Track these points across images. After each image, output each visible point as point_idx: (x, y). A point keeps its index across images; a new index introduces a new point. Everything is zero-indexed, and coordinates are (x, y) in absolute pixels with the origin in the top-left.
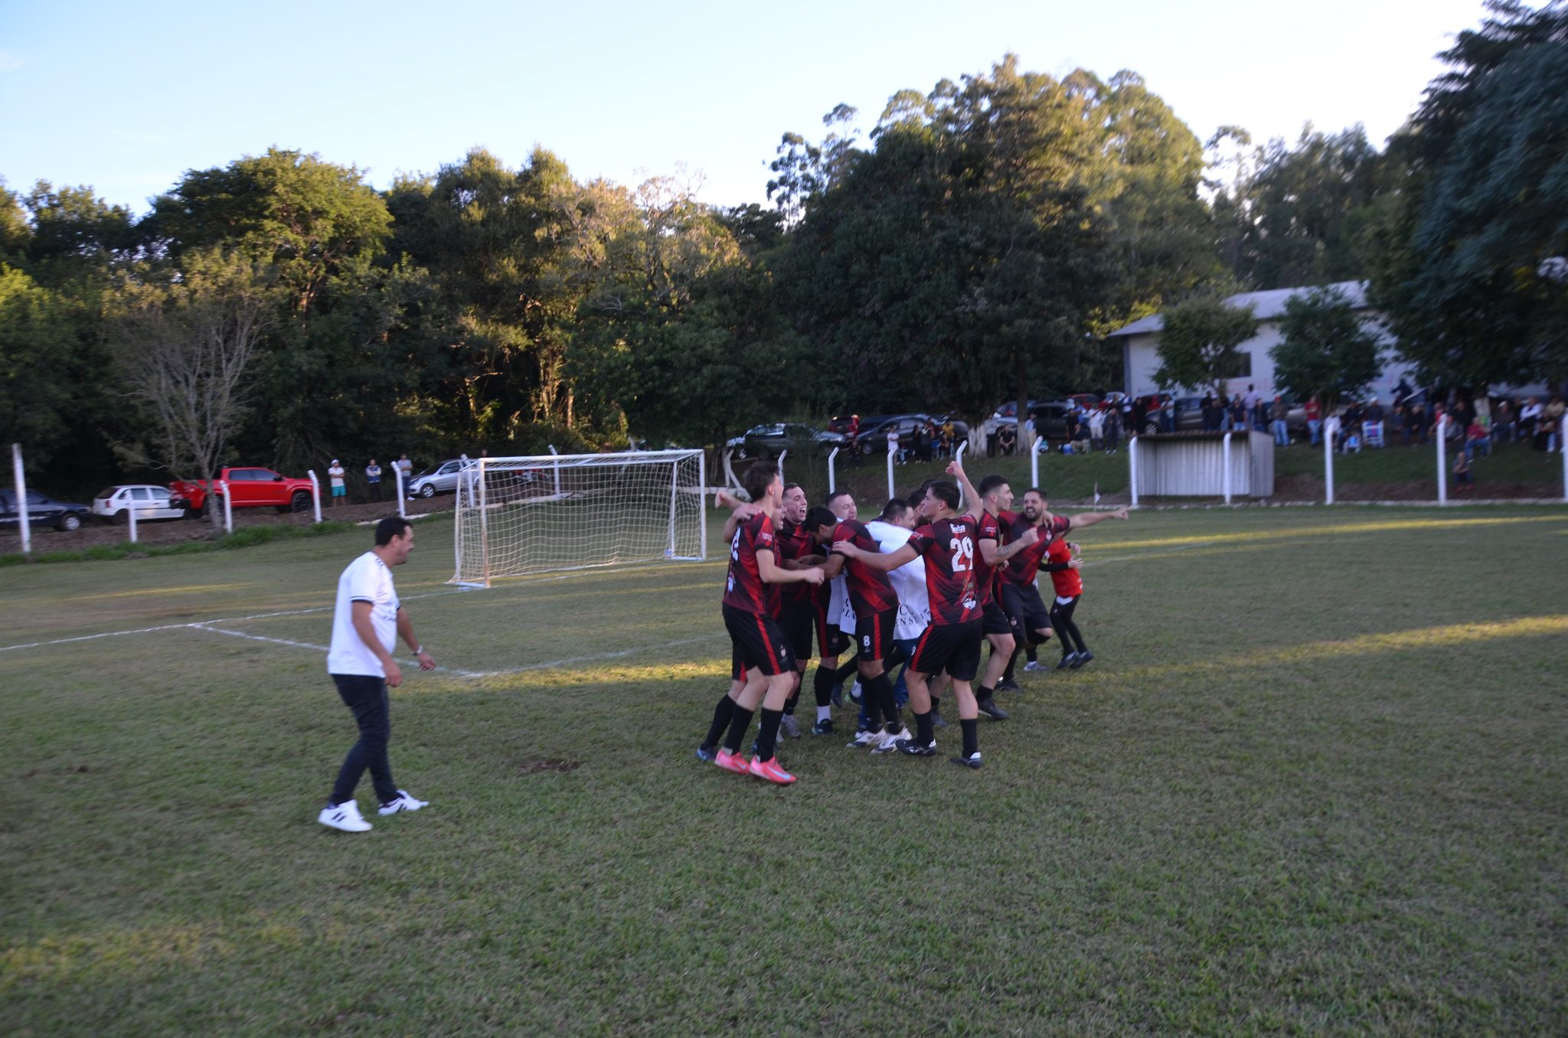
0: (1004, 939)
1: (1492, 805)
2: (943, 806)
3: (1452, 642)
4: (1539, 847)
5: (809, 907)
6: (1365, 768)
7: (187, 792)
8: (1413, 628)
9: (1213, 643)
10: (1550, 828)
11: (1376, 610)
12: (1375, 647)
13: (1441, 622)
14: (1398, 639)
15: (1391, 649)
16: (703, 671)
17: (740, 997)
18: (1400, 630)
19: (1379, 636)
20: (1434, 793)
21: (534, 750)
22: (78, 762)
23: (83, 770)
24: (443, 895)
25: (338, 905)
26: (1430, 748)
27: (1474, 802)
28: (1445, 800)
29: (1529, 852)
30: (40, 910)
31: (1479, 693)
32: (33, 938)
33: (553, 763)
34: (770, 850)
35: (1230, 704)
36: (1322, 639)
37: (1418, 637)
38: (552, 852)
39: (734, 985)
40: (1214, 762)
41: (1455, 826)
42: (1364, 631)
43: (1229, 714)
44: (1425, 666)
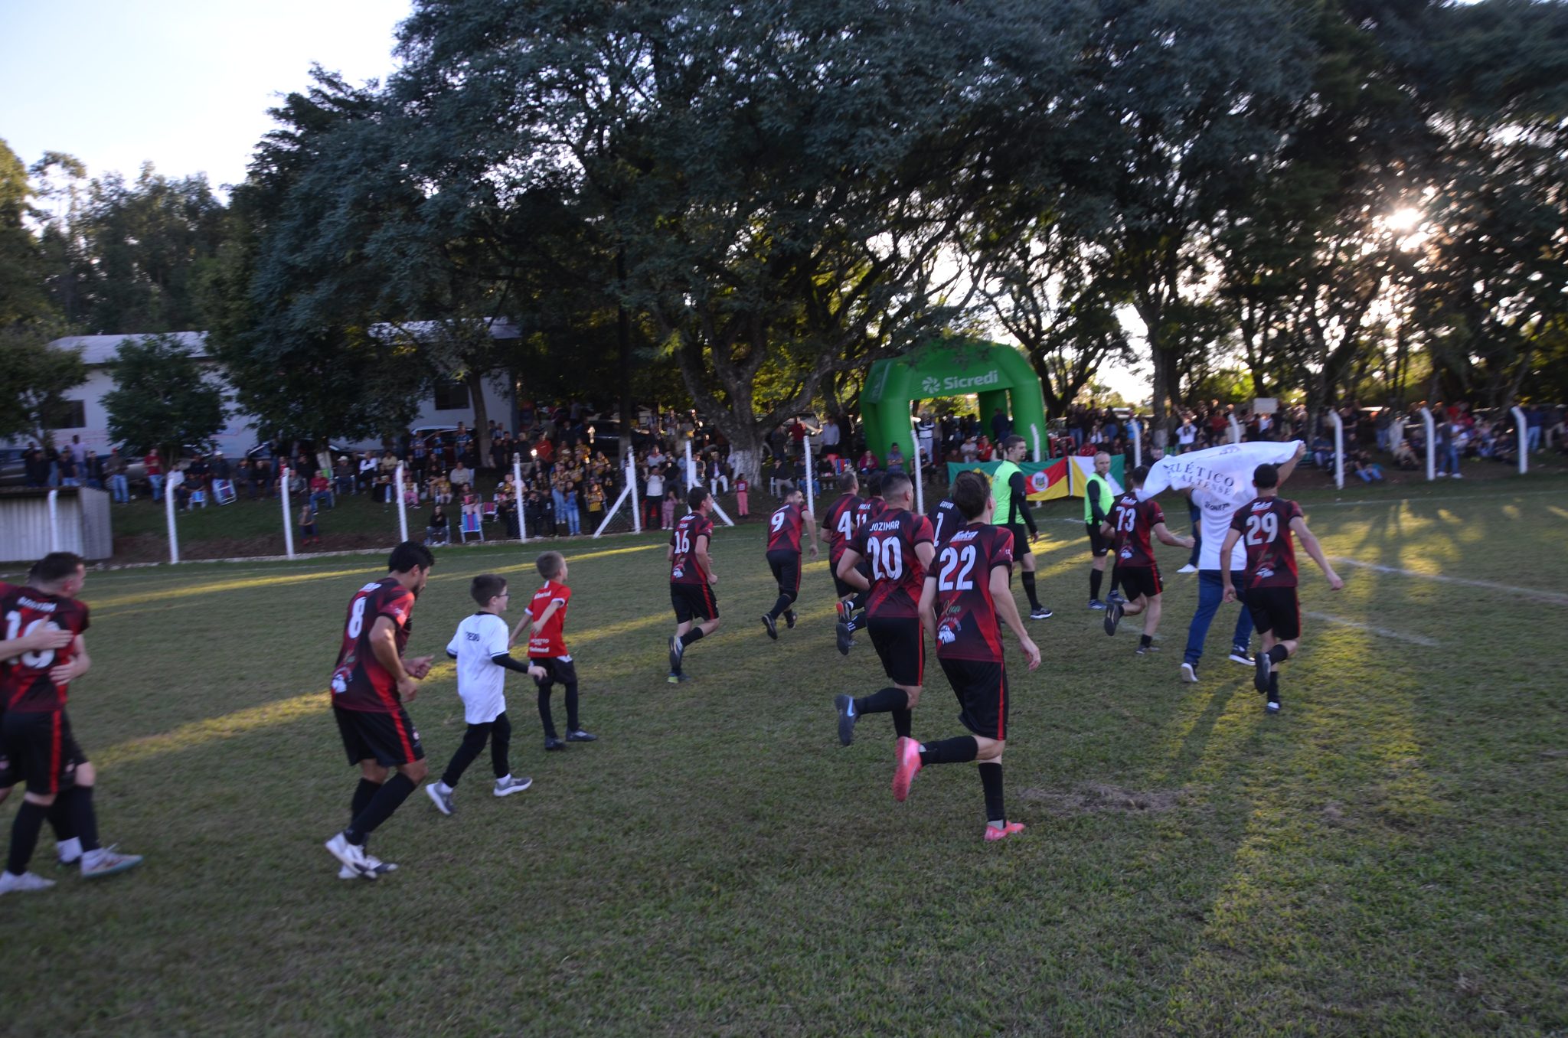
1: (324, 947)
3: (285, 720)
4: (379, 999)
6: (168, 923)
8: (246, 707)
10: (388, 965)
11: (208, 688)
12: (200, 737)
13: (280, 695)
14: (229, 723)
15: (220, 738)
18: (230, 711)
19: (209, 722)
20: (255, 944)
26: (255, 873)
27: (302, 945)
28: (269, 951)
29: (365, 1010)
31: (313, 782)
36: (139, 735)
37: (250, 719)
41: (278, 992)
42: (190, 718)
44: (256, 755)
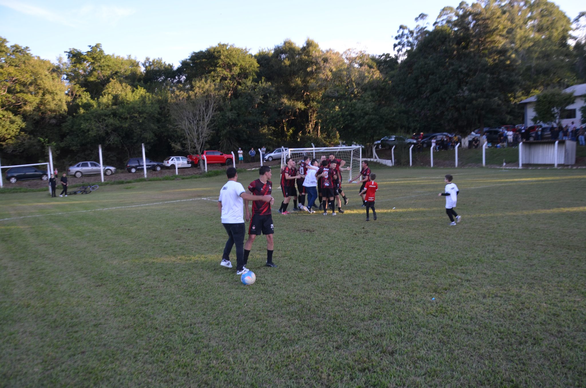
0: (404, 262)
2: (403, 240)
5: (362, 255)
7: (217, 234)
9: (507, 209)
16: (352, 212)
17: (343, 267)
21: (303, 228)
22: (187, 228)
23: (189, 230)
24: (281, 252)
25: (257, 253)
30: (193, 252)
32: (194, 256)
33: (307, 230)
34: (358, 247)
35: (498, 223)
38: (306, 246)
39: (342, 265)
40: (481, 235)
43: (496, 226)
